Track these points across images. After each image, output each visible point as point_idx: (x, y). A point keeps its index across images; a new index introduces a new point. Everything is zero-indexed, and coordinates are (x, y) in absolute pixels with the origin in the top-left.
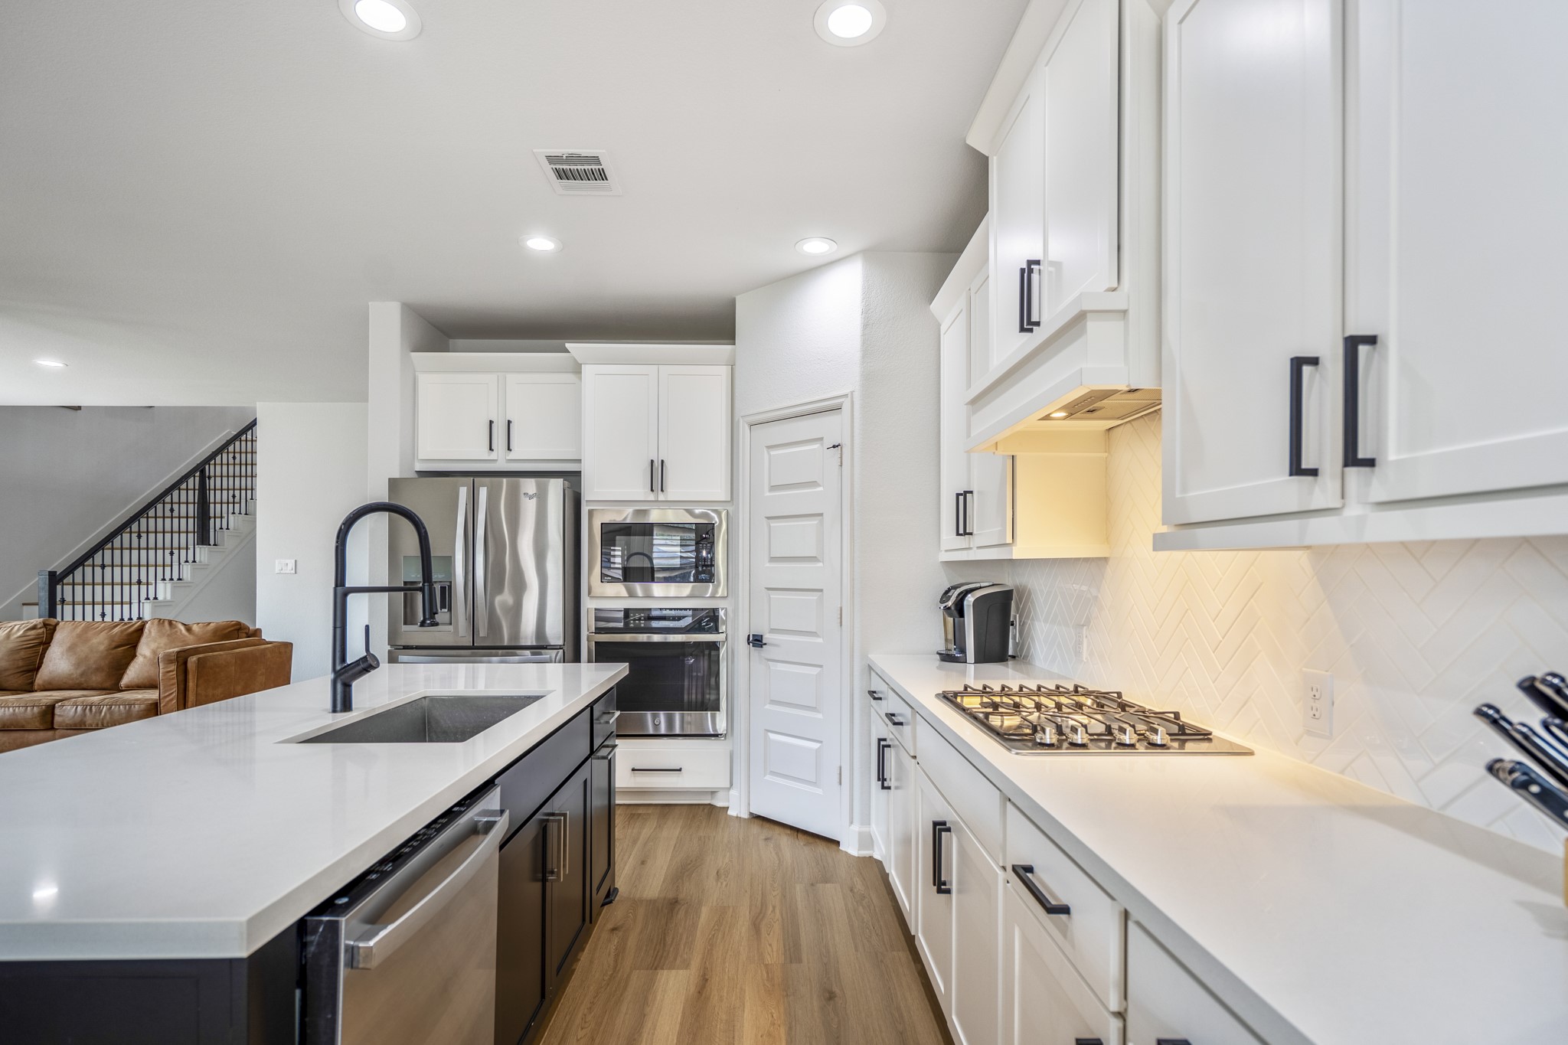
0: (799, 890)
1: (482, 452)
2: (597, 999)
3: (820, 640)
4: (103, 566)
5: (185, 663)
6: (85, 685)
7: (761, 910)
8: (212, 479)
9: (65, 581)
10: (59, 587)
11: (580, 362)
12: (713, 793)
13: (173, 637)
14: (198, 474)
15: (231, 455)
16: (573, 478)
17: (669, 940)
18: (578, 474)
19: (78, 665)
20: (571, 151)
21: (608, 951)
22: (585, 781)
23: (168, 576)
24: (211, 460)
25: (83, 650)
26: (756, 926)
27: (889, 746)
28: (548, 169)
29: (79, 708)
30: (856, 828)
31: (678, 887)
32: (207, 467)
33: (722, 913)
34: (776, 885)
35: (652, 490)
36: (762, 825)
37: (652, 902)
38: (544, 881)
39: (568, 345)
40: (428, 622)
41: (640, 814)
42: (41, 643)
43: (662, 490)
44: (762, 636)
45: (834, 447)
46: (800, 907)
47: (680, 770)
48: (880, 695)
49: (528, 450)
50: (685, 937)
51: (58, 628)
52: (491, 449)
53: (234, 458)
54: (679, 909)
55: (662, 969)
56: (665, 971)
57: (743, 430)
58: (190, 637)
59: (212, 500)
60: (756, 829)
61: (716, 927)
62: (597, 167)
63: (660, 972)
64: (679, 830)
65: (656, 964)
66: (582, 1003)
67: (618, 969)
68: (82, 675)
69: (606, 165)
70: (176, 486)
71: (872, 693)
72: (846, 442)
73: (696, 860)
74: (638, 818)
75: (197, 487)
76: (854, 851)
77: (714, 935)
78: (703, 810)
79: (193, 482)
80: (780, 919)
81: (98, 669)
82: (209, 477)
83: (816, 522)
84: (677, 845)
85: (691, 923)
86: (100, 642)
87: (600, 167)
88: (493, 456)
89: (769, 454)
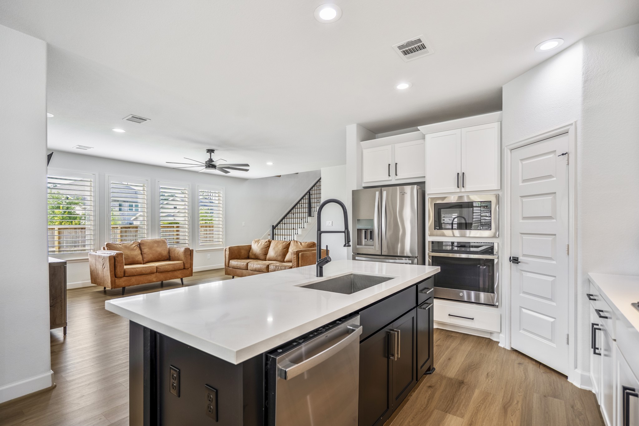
0: (535, 398)
1: (387, 178)
2: (416, 416)
3: (554, 262)
4: (285, 224)
5: (298, 255)
6: (277, 260)
7: (510, 401)
8: (312, 195)
9: (276, 228)
10: (275, 230)
11: (424, 134)
12: (491, 333)
13: (297, 246)
14: (308, 194)
15: (317, 187)
16: (421, 185)
17: (455, 400)
18: (424, 183)
19: (275, 253)
20: (407, 41)
21: (425, 396)
22: (413, 318)
23: (301, 227)
24: (312, 189)
25: (276, 249)
26: (505, 408)
27: (600, 329)
28: (400, 52)
29: (274, 267)
30: (579, 371)
31: (465, 375)
32: (311, 191)
33: (486, 397)
34: (521, 390)
35: (458, 187)
36: (518, 355)
37: (450, 379)
38: (388, 358)
39: (419, 127)
40: (347, 245)
41: (452, 336)
42: (268, 247)
43: (463, 187)
44: (518, 258)
45: (563, 154)
46: (534, 406)
47: (473, 319)
48: (595, 298)
49: (404, 175)
50: (464, 401)
51: (272, 242)
52: (389, 176)
53: (318, 188)
54: (463, 387)
55: (450, 413)
56: (451, 415)
57: (507, 152)
58: (301, 247)
59: (312, 202)
60: (514, 356)
61: (482, 402)
62: (420, 44)
63: (448, 415)
64: (470, 348)
65: (447, 410)
66: (409, 416)
67: (428, 406)
68: (276, 257)
69: (424, 42)
70: (302, 198)
71: (589, 295)
72: (571, 151)
73: (477, 365)
74: (451, 337)
75: (308, 198)
76: (578, 384)
77: (480, 405)
78: (485, 341)
79: (307, 197)
80: (521, 409)
81: (280, 255)
82: (311, 195)
83: (551, 197)
84: (468, 355)
85: (468, 395)
86: (280, 247)
87: (422, 43)
88: (390, 178)
89: (522, 163)
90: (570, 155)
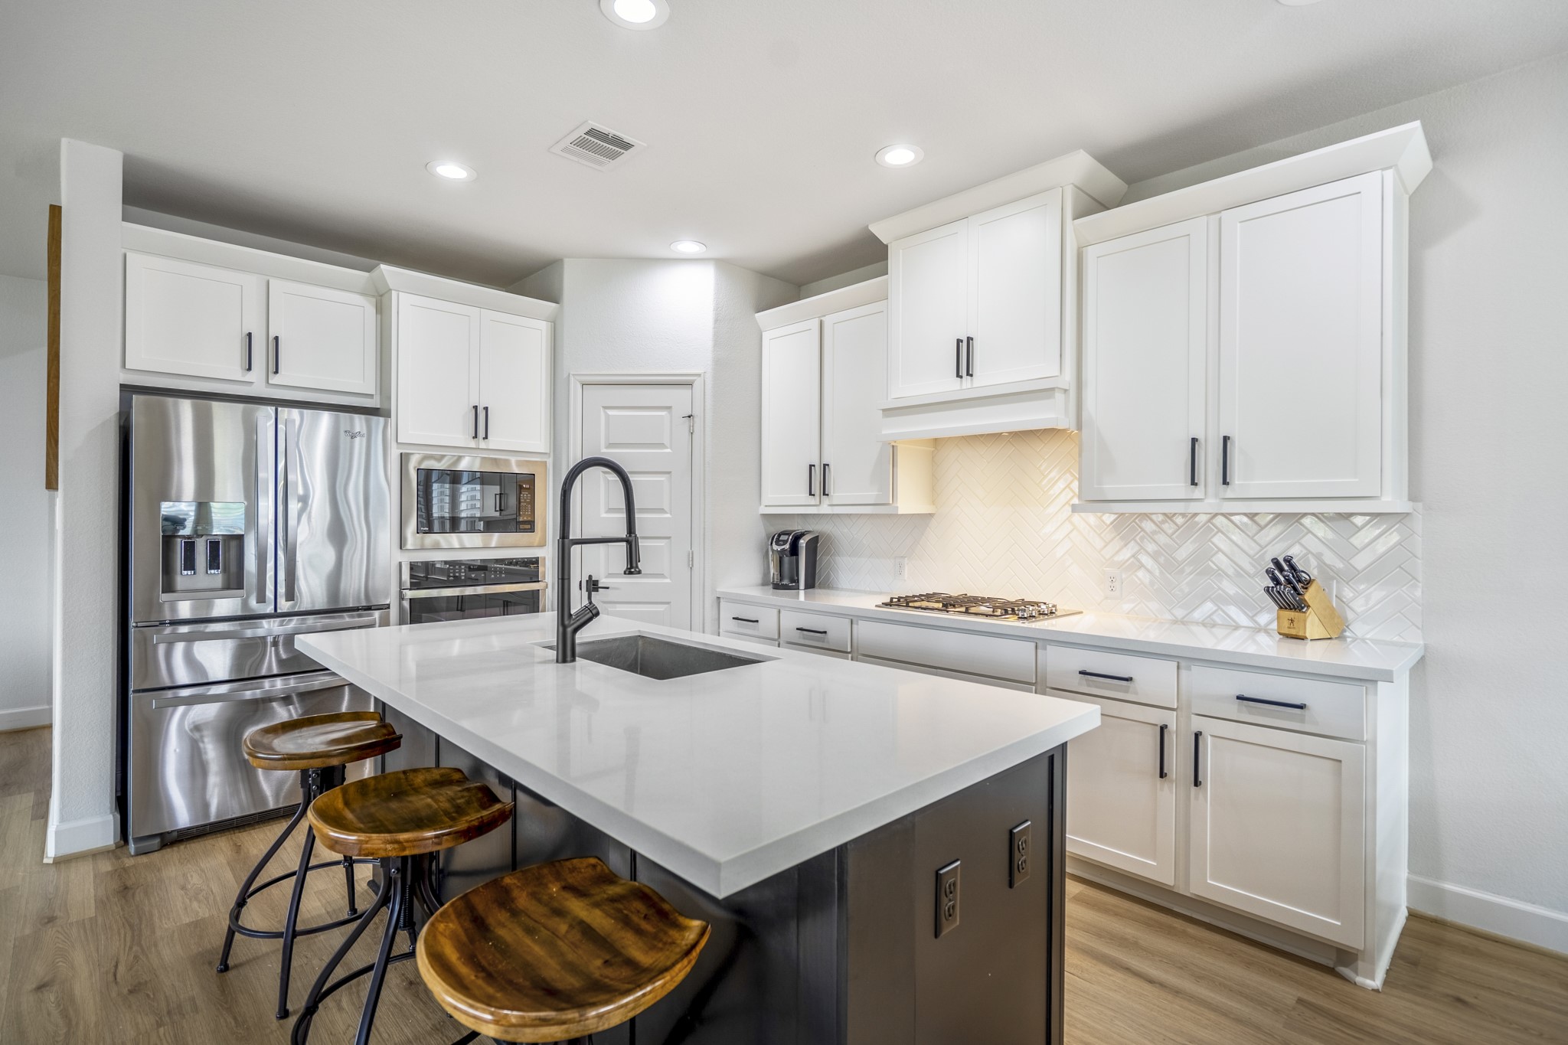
1: (235, 371)
11: (391, 288)
28: (577, 135)
35: (475, 437)
39: (379, 266)
43: (486, 437)
45: (688, 416)
48: (753, 619)
57: (572, 386)
62: (619, 150)
72: (698, 414)
83: (663, 479)
87: (622, 151)
88: (250, 377)
89: (606, 413)
90: (695, 419)
